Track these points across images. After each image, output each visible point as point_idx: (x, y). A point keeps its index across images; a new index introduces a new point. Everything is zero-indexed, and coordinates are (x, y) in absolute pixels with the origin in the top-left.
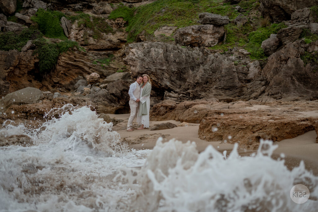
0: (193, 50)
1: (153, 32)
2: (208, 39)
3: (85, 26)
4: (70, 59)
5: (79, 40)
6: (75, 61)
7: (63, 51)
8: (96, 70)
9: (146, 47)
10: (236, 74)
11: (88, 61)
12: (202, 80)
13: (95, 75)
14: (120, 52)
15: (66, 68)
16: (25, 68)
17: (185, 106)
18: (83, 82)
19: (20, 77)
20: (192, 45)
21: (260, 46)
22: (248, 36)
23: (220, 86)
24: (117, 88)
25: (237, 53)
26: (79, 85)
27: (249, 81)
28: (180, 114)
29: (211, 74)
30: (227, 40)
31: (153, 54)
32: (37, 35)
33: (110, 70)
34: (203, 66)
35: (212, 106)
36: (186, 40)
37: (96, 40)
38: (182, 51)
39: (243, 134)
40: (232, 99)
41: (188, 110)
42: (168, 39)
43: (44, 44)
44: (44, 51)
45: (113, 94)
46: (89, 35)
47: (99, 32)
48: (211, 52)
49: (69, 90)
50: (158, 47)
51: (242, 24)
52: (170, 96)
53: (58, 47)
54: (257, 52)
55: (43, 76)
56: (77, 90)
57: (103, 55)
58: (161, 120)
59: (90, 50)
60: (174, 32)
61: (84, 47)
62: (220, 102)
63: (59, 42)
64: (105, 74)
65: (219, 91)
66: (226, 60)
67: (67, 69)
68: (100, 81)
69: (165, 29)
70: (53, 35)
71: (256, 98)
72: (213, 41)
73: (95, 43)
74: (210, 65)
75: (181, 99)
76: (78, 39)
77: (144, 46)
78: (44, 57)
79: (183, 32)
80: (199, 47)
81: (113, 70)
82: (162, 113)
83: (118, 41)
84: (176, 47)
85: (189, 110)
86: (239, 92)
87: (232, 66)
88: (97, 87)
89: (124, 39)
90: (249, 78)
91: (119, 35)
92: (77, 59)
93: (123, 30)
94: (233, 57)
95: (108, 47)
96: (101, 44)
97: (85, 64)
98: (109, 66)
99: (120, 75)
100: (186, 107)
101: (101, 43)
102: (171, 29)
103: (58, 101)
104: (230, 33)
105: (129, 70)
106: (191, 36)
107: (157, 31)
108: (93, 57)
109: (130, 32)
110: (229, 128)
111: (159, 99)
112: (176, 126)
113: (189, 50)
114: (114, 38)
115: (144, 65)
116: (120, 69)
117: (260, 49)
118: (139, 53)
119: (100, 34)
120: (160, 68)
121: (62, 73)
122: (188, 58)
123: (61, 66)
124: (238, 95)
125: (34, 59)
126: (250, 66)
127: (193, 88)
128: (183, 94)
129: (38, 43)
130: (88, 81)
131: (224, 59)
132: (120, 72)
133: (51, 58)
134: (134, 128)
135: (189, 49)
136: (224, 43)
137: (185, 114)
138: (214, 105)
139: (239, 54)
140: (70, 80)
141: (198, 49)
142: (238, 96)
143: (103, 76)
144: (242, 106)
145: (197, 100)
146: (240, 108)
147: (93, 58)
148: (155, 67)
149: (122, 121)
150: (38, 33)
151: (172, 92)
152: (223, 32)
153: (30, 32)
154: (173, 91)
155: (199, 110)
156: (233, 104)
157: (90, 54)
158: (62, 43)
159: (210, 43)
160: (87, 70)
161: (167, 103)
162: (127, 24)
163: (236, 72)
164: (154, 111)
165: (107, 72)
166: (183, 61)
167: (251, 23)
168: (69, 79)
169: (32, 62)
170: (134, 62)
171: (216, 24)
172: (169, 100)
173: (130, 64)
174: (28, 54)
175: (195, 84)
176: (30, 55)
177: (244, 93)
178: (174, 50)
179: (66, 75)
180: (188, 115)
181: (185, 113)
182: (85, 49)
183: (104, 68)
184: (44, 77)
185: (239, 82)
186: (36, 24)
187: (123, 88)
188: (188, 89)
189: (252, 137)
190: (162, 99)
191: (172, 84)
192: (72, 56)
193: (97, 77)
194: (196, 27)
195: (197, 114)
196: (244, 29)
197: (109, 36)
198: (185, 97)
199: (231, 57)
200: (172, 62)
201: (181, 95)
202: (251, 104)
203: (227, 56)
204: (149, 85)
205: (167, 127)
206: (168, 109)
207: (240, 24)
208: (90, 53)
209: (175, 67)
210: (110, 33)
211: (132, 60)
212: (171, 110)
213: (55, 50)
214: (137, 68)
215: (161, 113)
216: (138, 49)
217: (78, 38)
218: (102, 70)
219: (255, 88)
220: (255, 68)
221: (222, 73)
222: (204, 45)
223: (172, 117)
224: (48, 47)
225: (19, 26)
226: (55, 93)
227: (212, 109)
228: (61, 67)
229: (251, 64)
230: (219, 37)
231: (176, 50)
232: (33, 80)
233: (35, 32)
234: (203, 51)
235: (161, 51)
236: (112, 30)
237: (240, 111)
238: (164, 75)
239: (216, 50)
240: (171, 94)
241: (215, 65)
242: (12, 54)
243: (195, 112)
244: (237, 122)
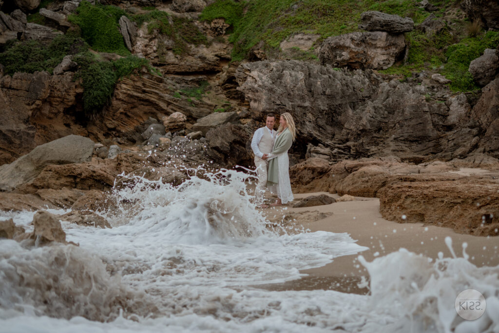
0: (353, 74)
1: (278, 43)
2: (378, 57)
3: (161, 32)
4: (136, 88)
5: (149, 56)
6: (144, 92)
7: (123, 74)
8: (179, 108)
9: (275, 69)
10: (428, 116)
11: (165, 92)
12: (372, 125)
13: (178, 116)
14: (218, 78)
15: (129, 103)
16: (60, 103)
17: (345, 168)
18: (158, 129)
19: (50, 118)
20: (351, 66)
21: (466, 70)
22: (445, 51)
23: (402, 136)
24: (223, 137)
25: (427, 81)
26: (151, 133)
27: (450, 128)
28: (337, 182)
29: (387, 115)
30: (409, 59)
31: (288, 80)
32: (79, 46)
33: (203, 107)
34: (372, 102)
35: (391, 168)
36: (340, 57)
37: (178, 56)
38: (334, 75)
39: (460, 211)
40: (423, 158)
41: (350, 175)
42: (305, 56)
43: (92, 62)
44: (92, 73)
45: (216, 148)
46: (166, 48)
47: (184, 42)
48: (384, 79)
49: (133, 142)
50: (295, 69)
51: (435, 31)
53: (115, 67)
54: (463, 80)
55: (90, 117)
56: (147, 142)
57: (189, 83)
58: (304, 192)
59: (168, 73)
60: (314, 45)
61: (159, 68)
62: (402, 163)
63: (117, 59)
64: (194, 115)
65: (401, 144)
66: (410, 92)
67: (130, 106)
68: (187, 127)
69: (299, 39)
70: (105, 47)
71: (463, 156)
72: (386, 60)
73: (177, 61)
74: (384, 101)
75: (334, 158)
76: (148, 54)
77: (272, 67)
78: (92, 84)
79: (336, 43)
80: (363, 69)
81: (207, 108)
82: (306, 179)
83: (216, 58)
84: (324, 69)
85: (354, 174)
86: (434, 146)
87: (423, 102)
88: (182, 137)
89: (226, 56)
90: (449, 123)
91: (217, 48)
92: (148, 88)
93: (224, 39)
94: (422, 88)
95: (199, 68)
96: (188, 63)
97: (161, 98)
98: (201, 101)
99: (221, 117)
100: (347, 170)
101: (187, 61)
102: (309, 39)
103: (125, 159)
104: (414, 46)
105: (235, 109)
106: (348, 50)
107: (285, 41)
108: (174, 85)
109: (236, 44)
110: (434, 203)
111: (297, 158)
112: (336, 202)
113: (346, 75)
114: (209, 53)
115: (273, 99)
116: (220, 106)
117: (466, 74)
118: (263, 78)
119: (186, 46)
120: (300, 105)
121: (121, 113)
122: (345, 87)
123: (120, 100)
124: (432, 151)
125: (74, 88)
126: (451, 103)
127: (356, 140)
128: (339, 148)
129: (82, 60)
130: (166, 126)
131: (408, 90)
132: (220, 111)
133: (103, 87)
135: (346, 72)
136: (406, 64)
137: (346, 182)
138: (394, 167)
139: (431, 82)
140: (135, 125)
141: (361, 73)
142: (432, 153)
143: (191, 118)
144: (442, 169)
145: (364, 158)
146: (439, 172)
147: (174, 87)
148: (292, 102)
150: (81, 43)
151: (320, 145)
152: (403, 44)
153: (67, 42)
154: (322, 144)
155: (371, 176)
156: (425, 166)
157: (168, 81)
158: (122, 61)
159: (382, 63)
160: (164, 108)
161: (315, 163)
162: (230, 29)
163: (429, 113)
165: (198, 111)
166: (338, 93)
167: (450, 29)
168: (134, 122)
169: (72, 93)
170: (257, 94)
171: (392, 31)
172: (316, 158)
173: (249, 97)
174: (64, 79)
175: (359, 132)
176: (69, 80)
177: (442, 147)
178: (321, 73)
179: (128, 116)
180: (353, 184)
181: (346, 179)
182: (159, 72)
183: (193, 104)
184: (91, 119)
185: (433, 130)
186: (77, 27)
187: (233, 137)
188: (347, 140)
189: (477, 215)
190: (303, 157)
191: (319, 131)
192: (139, 84)
193: (183, 120)
194: (357, 35)
195: (367, 182)
196: (438, 40)
197: (200, 50)
198: (342, 153)
199: (418, 87)
200: (319, 94)
201: (336, 150)
202: (456, 167)
203: (411, 86)
205: (321, 201)
206: (316, 173)
207: (431, 31)
208: (168, 79)
209: (325, 102)
210: (203, 45)
211: (252, 91)
212: (321, 175)
213: (110, 73)
214: (262, 103)
215: (304, 180)
216: (261, 72)
217: (149, 52)
218: (189, 108)
219: (461, 140)
220: (459, 106)
221: (406, 113)
222: (370, 67)
223: (323, 186)
224: (100, 68)
225: (48, 32)
226: (112, 146)
227: (392, 174)
228: (120, 103)
229: (453, 99)
230: (396, 53)
231: (325, 74)
232: (72, 123)
233: (76, 42)
234: (369, 77)
235: (301, 76)
236: (206, 40)
237: (441, 177)
238: (306, 116)
239: (392, 75)
240: (318, 149)
241: (393, 100)
242: (39, 79)
243: (364, 179)
244: (446, 193)
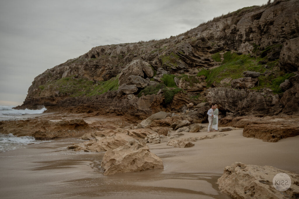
0: (241, 90)
1: (219, 81)
2: (249, 84)
3: (186, 80)
4: (179, 97)
5: (183, 88)
6: (181, 98)
7: (176, 93)
8: (192, 102)
9: (216, 91)
10: (265, 102)
11: (187, 97)
12: (246, 106)
13: (191, 104)
14: (203, 92)
16: (159, 102)
17: (237, 119)
18: (185, 108)
19: (156, 106)
20: (240, 88)
21: (279, 87)
22: (272, 81)
23: (256, 109)
24: (202, 111)
25: (265, 91)
26: (184, 109)
27: (273, 105)
28: (234, 124)
29: (251, 102)
30: (259, 84)
31: (220, 94)
32: (163, 86)
33: (198, 101)
34: (246, 99)
36: (237, 86)
38: (234, 91)
39: (265, 134)
40: (263, 115)
41: (238, 122)
42: (227, 85)
43: (167, 91)
44: (167, 94)
45: (200, 114)
46: (188, 85)
48: (251, 91)
49: (179, 112)
50: (222, 90)
51: (268, 75)
52: (229, 115)
53: (173, 91)
54: (277, 90)
56: (183, 112)
57: (195, 94)
58: (225, 127)
59: (188, 92)
60: (230, 82)
62: (256, 117)
64: (196, 103)
65: (256, 111)
67: (178, 102)
68: (194, 107)
69: (226, 80)
70: (171, 86)
71: (277, 114)
72: (252, 85)
73: (191, 88)
75: (235, 116)
78: (167, 97)
79: (235, 82)
80: (244, 89)
81: (200, 101)
82: (225, 123)
83: (202, 87)
84: (232, 90)
86: (267, 111)
87: (263, 98)
88: (192, 110)
89: (205, 86)
91: (202, 84)
92: (182, 96)
93: (204, 81)
94: (263, 93)
95: (197, 90)
96: (194, 89)
97: (186, 99)
98: (198, 99)
99: (203, 104)
102: (229, 80)
104: (261, 80)
105: (208, 101)
106: (239, 83)
107: (222, 81)
108: (190, 95)
109: (208, 82)
111: (223, 116)
112: (232, 130)
113: (238, 91)
114: (200, 85)
115: (215, 100)
116: (204, 100)
117: (279, 88)
118: (212, 94)
119: (193, 84)
120: (224, 101)
122: (238, 95)
123: (175, 100)
126: (273, 98)
127: (241, 110)
128: (236, 113)
129: (164, 90)
130: (188, 107)
131: (258, 94)
132: (203, 102)
133: (170, 97)
134: (211, 130)
136: (258, 86)
137: (237, 124)
138: (252, 119)
140: (179, 107)
142: (266, 114)
143: (195, 104)
144: (269, 119)
145: (244, 116)
146: (267, 120)
148: (221, 100)
149: (205, 127)
152: (257, 80)
153: (160, 85)
155: (245, 122)
156: (264, 118)
158: (175, 90)
159: (250, 86)
160: (187, 102)
162: (206, 78)
164: (221, 122)
166: (236, 97)
167: (274, 74)
169: (162, 99)
170: (210, 98)
171: (252, 76)
172: (229, 117)
173: (208, 99)
174: (160, 96)
175: (242, 108)
177: (270, 112)
178: (230, 91)
179: (177, 105)
180: (239, 124)
182: (186, 92)
183: (196, 100)
184: (167, 106)
185: (267, 107)
186: (163, 81)
187: (205, 111)
188: (239, 111)
189: (270, 136)
190: (225, 116)
191: (230, 108)
192: (180, 96)
193: (193, 105)
194: (242, 79)
196: (269, 78)
197: (197, 85)
198: (237, 115)
199: (262, 93)
200: (229, 97)
201: (235, 114)
202: (274, 118)
203: (259, 93)
204: (217, 109)
205: (227, 130)
206: (228, 121)
207: (267, 75)
208: (188, 94)
209: (231, 100)
210: (198, 83)
212: (230, 121)
213: (172, 93)
214: (212, 101)
216: (212, 92)
217: (183, 86)
218: (194, 101)
219: (276, 109)
220: (276, 98)
221: (257, 102)
222: (246, 88)
223: (230, 125)
224: (169, 92)
225: (155, 83)
226: (173, 113)
227: (251, 121)
229: (274, 96)
230: (255, 83)
232: (162, 107)
234: (246, 91)
235: (224, 92)
238: (225, 104)
239: (254, 90)
240: (230, 113)
241: (253, 98)
242: (153, 96)
243: (242, 123)
244: (263, 128)
